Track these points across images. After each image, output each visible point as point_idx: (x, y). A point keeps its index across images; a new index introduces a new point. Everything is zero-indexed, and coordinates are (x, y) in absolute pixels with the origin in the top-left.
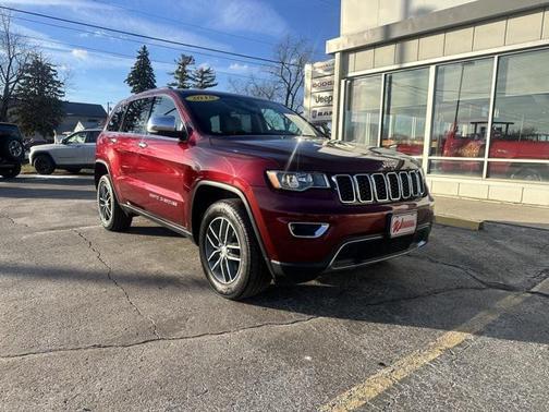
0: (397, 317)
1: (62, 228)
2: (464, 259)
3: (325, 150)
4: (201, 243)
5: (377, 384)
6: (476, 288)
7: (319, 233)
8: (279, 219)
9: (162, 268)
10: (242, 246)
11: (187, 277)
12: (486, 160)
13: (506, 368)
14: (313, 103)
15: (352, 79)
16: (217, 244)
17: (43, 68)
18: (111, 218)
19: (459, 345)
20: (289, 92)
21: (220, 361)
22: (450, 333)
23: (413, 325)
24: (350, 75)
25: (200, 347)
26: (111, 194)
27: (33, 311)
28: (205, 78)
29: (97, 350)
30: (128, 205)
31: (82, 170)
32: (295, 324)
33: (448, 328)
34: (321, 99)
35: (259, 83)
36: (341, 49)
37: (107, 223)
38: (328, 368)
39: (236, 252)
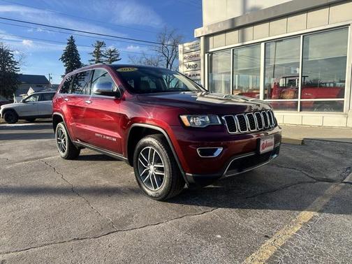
0: (267, 205)
1: (33, 159)
2: (298, 164)
3: (200, 99)
4: (135, 165)
5: (267, 249)
6: (311, 182)
7: (216, 154)
8: (190, 146)
9: (107, 182)
10: (165, 164)
11: (125, 187)
12: (299, 100)
13: (344, 233)
14: (185, 69)
15: (212, 53)
16: (146, 165)
17: (4, 53)
18: (66, 151)
19: (311, 220)
20: (168, 63)
21: (162, 243)
22: (303, 212)
23: (279, 209)
24: (210, 51)
25: (146, 235)
26: (66, 135)
27: (26, 218)
28: (112, 55)
29: (77, 242)
30: (79, 142)
31: (37, 120)
32: (205, 214)
33: (301, 209)
34: (189, 66)
35: (149, 58)
36: (205, 34)
37: (63, 154)
38: (233, 242)
39: (161, 169)
